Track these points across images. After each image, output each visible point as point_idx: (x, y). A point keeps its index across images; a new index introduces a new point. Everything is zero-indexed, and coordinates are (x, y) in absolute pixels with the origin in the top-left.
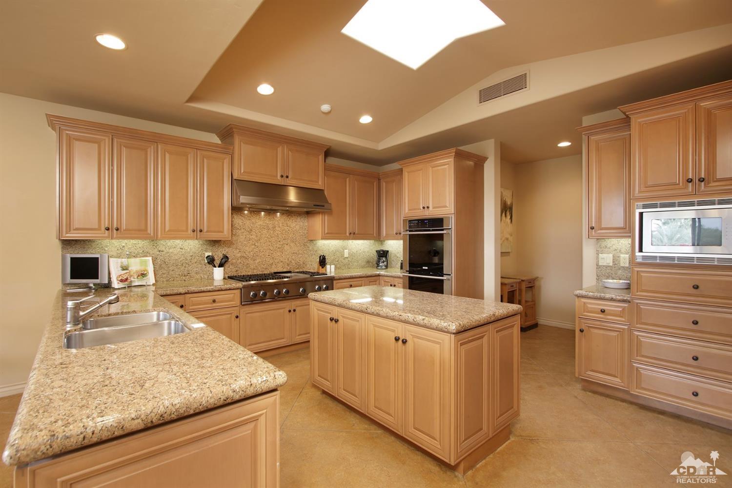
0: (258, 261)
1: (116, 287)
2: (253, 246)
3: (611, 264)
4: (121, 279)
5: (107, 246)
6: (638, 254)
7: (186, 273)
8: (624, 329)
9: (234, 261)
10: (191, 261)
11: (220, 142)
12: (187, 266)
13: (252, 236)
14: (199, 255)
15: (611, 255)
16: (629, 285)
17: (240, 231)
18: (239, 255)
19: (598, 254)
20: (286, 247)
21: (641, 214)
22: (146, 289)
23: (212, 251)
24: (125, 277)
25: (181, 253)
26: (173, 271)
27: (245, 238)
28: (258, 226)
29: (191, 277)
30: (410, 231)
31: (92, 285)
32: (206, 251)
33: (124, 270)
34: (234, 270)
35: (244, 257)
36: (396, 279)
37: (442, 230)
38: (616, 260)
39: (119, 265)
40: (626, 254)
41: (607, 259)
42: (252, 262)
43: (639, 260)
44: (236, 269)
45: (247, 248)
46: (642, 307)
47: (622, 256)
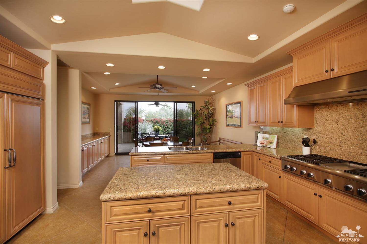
0: (344, 148)
1: (258, 146)
2: (340, 134)
4: (261, 143)
7: (295, 146)
9: (323, 144)
10: (297, 140)
12: (295, 142)
13: (339, 126)
14: (301, 137)
17: (328, 122)
18: (327, 140)
22: (270, 149)
23: (308, 135)
24: (263, 142)
25: (292, 135)
26: (289, 144)
27: (332, 127)
28: (345, 117)
29: (297, 150)
32: (305, 135)
33: (264, 139)
34: (323, 151)
35: (331, 142)
39: (262, 137)
42: (338, 148)
44: (325, 151)
45: (334, 135)
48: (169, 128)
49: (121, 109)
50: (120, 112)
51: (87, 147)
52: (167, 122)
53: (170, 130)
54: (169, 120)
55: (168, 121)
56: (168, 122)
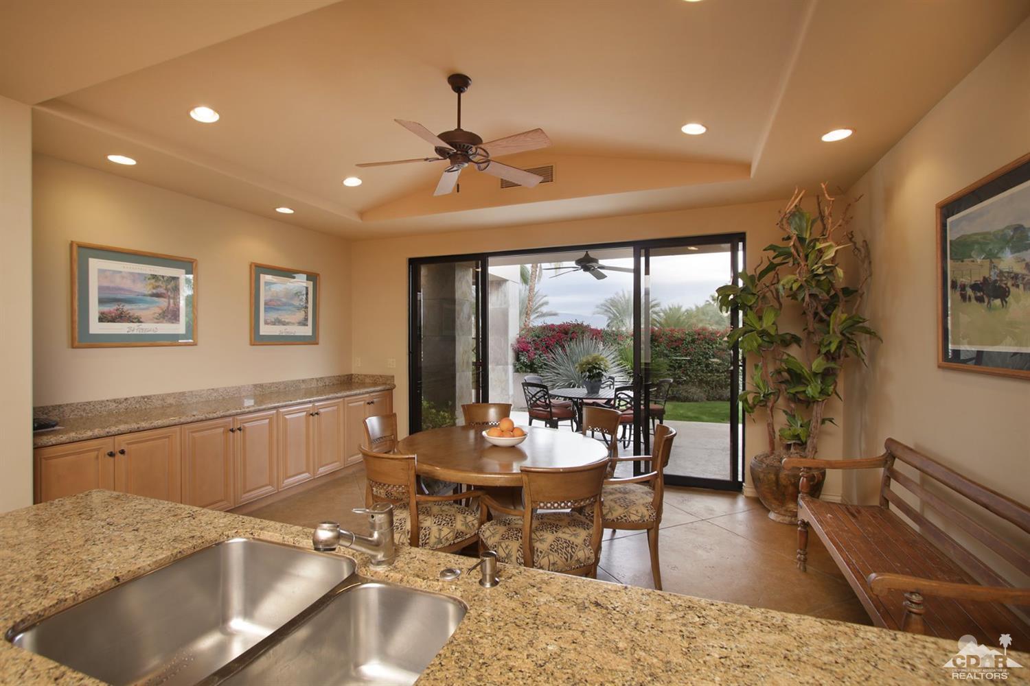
48: (699, 364)
49: (505, 296)
50: (504, 306)
51: (271, 419)
52: (690, 339)
53: (703, 371)
54: (699, 335)
55: (696, 337)
56: (693, 341)
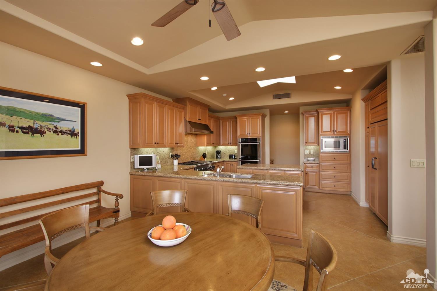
0: (184, 156)
2: (182, 150)
3: (309, 154)
5: (143, 151)
6: (321, 150)
7: (165, 163)
8: (317, 172)
9: (180, 156)
10: (166, 157)
11: (172, 102)
12: (165, 159)
14: (168, 154)
15: (308, 151)
16: (314, 159)
19: (305, 150)
20: (191, 150)
21: (322, 139)
23: (171, 152)
25: (163, 154)
30: (241, 143)
31: (145, 169)
36: (233, 162)
37: (257, 143)
38: (310, 152)
40: (313, 150)
41: (307, 152)
43: (322, 152)
46: (323, 165)
47: (311, 151)
